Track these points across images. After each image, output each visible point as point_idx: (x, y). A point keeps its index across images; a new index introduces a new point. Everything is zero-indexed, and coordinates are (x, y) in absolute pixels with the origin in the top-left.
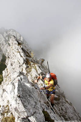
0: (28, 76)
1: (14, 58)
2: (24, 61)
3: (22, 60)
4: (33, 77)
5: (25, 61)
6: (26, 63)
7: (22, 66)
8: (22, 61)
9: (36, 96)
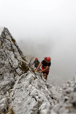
1: (3, 58)
5: (20, 64)
6: (21, 68)
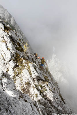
0: (16, 80)
2: (12, 56)
3: (9, 54)
4: (24, 83)
7: (8, 65)
8: (8, 56)
9: (18, 112)
